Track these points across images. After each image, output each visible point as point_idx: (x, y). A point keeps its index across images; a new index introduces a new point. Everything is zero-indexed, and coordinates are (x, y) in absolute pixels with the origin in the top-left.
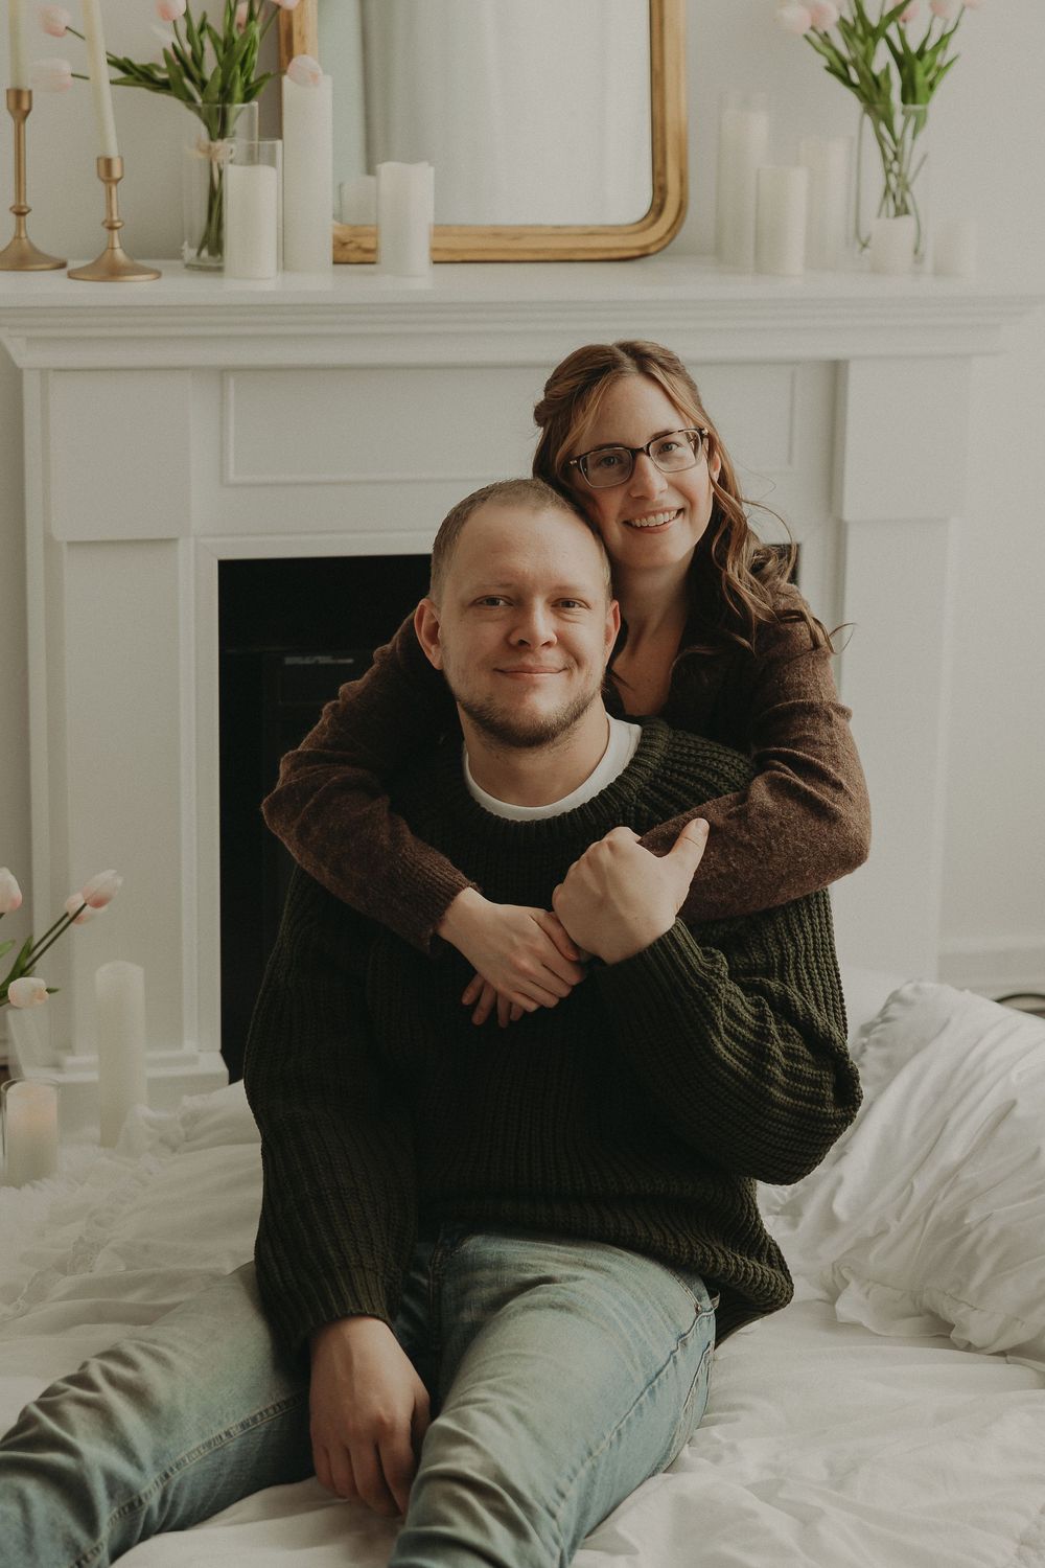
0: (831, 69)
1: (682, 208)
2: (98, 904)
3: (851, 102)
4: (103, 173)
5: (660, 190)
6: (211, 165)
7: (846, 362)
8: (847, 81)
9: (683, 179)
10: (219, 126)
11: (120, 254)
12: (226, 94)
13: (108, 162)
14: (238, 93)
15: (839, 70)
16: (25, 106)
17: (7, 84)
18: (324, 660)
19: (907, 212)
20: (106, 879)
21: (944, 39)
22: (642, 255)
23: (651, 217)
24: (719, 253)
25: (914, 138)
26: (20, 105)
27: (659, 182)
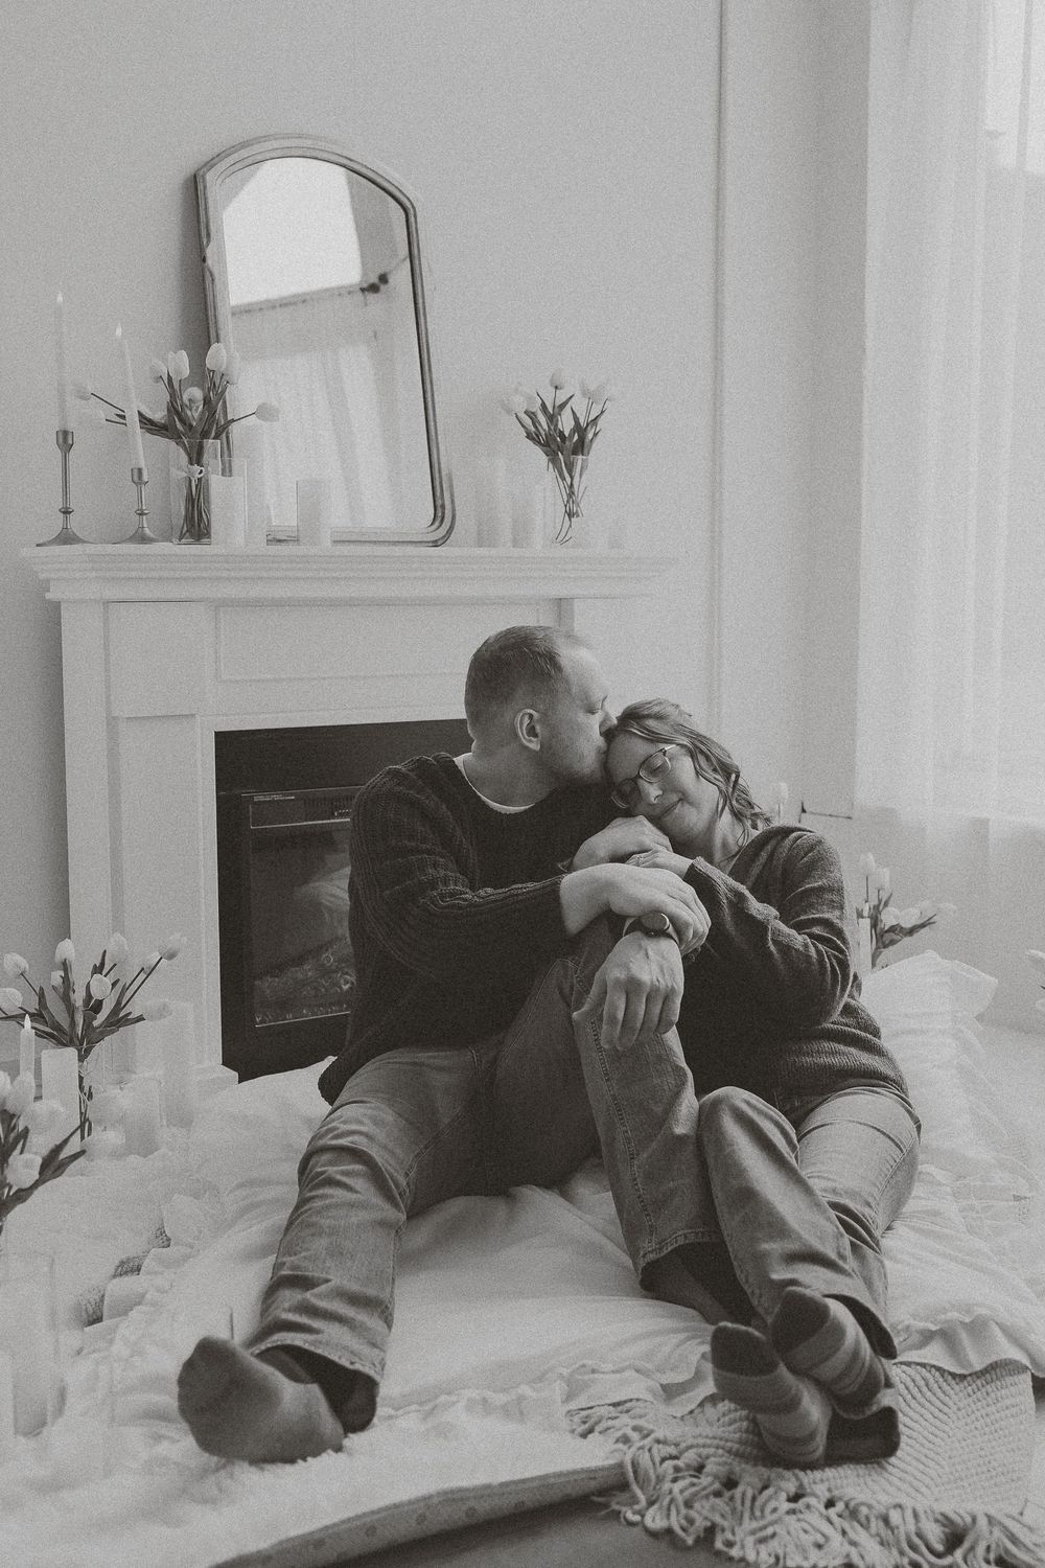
0: (529, 436)
1: (452, 518)
2: (171, 956)
3: (538, 456)
4: (136, 479)
5: (439, 507)
6: (190, 481)
7: (569, 599)
8: (538, 443)
9: (453, 502)
10: (196, 456)
11: (147, 531)
12: (205, 435)
13: (140, 470)
14: (213, 434)
15: (533, 437)
16: (70, 442)
17: (56, 425)
18: (276, 797)
20: (175, 939)
21: (594, 420)
22: (433, 544)
23: (437, 524)
24: (483, 538)
25: (581, 475)
26: (65, 440)
27: (439, 502)
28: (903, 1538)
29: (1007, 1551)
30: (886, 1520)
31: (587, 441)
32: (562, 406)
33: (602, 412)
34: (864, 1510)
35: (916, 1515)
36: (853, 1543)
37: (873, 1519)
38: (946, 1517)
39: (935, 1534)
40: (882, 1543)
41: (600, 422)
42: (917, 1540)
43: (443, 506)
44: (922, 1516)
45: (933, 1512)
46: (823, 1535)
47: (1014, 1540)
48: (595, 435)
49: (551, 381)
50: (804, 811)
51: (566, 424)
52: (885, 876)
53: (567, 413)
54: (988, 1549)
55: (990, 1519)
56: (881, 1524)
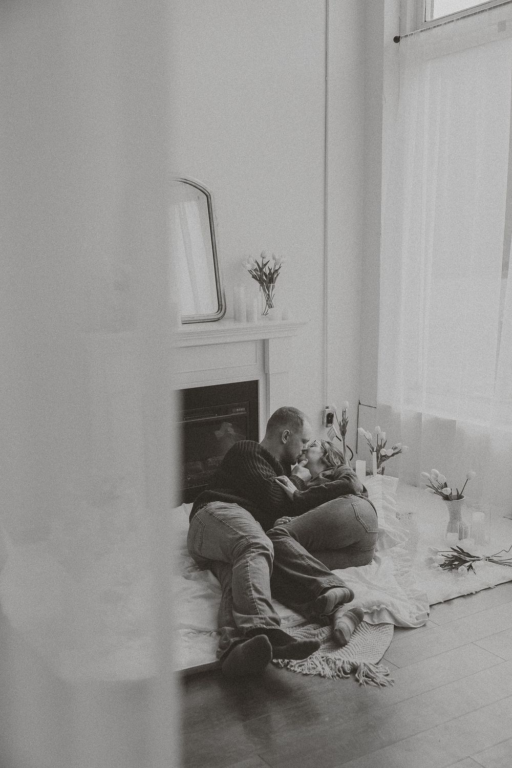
1: (226, 309)
3: (258, 284)
5: (220, 305)
7: (268, 340)
8: (257, 279)
9: (225, 303)
15: (254, 277)
19: (272, 307)
21: (277, 271)
22: (218, 319)
23: (219, 311)
24: (236, 319)
25: (272, 290)
27: (220, 303)
28: (337, 668)
29: (368, 673)
30: (335, 663)
31: (274, 279)
32: (265, 265)
33: (280, 268)
34: (330, 660)
35: (343, 662)
36: (323, 669)
37: (331, 663)
38: (353, 664)
39: (348, 668)
40: (331, 669)
41: (279, 271)
42: (341, 669)
43: (222, 305)
44: (345, 662)
45: (349, 662)
46: (316, 666)
47: (370, 670)
48: (278, 275)
49: (261, 257)
50: (360, 404)
51: (267, 271)
52: (383, 435)
53: (267, 267)
54: (363, 673)
55: (365, 665)
56: (333, 664)
